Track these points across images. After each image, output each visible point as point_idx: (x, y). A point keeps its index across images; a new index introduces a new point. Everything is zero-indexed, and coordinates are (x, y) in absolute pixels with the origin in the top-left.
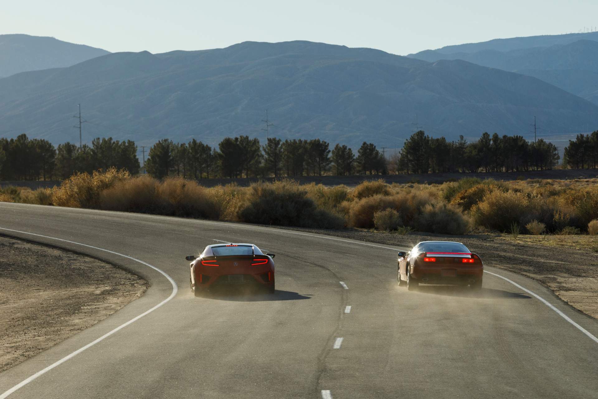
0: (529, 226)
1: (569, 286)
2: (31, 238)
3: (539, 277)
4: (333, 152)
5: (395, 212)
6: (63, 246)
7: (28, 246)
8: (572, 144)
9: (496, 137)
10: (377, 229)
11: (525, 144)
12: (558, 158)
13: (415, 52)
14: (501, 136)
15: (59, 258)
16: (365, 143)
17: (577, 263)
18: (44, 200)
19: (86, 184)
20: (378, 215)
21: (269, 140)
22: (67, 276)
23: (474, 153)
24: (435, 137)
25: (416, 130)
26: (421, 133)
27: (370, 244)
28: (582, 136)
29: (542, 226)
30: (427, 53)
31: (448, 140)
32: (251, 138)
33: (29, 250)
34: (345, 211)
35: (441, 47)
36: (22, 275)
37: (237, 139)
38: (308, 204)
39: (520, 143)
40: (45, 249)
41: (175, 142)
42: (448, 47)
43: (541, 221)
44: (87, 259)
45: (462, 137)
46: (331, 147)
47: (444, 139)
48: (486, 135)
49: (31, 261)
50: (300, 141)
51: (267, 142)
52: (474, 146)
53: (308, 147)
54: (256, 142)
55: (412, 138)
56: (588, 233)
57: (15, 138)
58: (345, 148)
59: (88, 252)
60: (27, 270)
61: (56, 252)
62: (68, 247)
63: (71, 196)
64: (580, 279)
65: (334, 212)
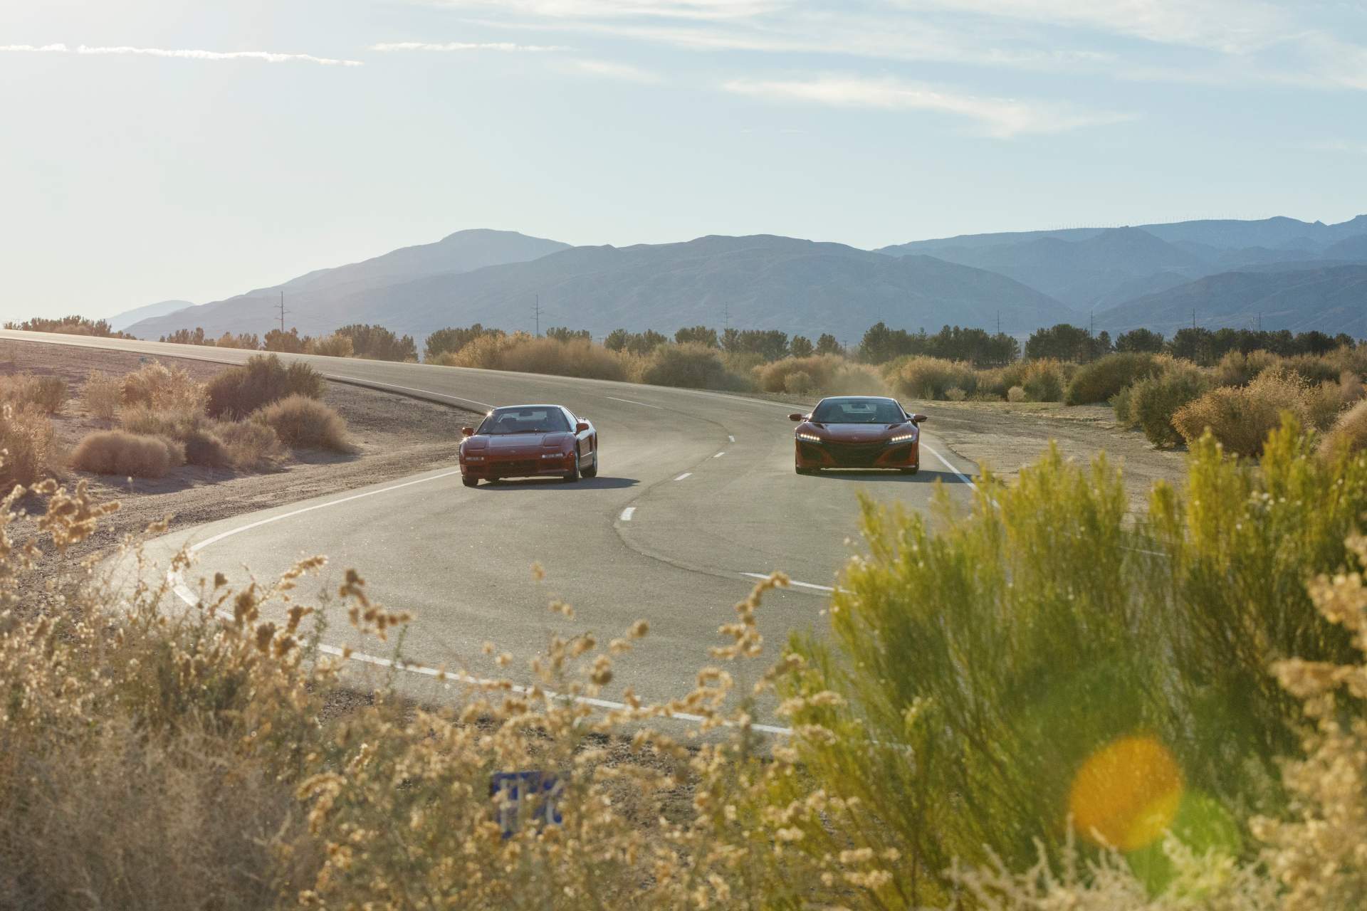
0: (948, 393)
1: (969, 440)
2: (419, 395)
3: (939, 433)
4: (792, 343)
5: (807, 375)
6: (450, 402)
7: (414, 402)
8: (1033, 338)
9: (957, 329)
10: (786, 392)
11: (986, 337)
12: (1020, 351)
13: (880, 247)
14: (962, 329)
15: (445, 413)
16: (824, 335)
17: (984, 422)
18: (447, 362)
19: (489, 347)
20: (789, 378)
21: (726, 331)
22: (449, 431)
23: (935, 345)
24: (895, 330)
25: (875, 322)
26: (881, 325)
27: (772, 403)
28: (1043, 330)
29: (963, 393)
30: (893, 248)
31: (909, 333)
32: (708, 328)
33: (415, 405)
34: (757, 375)
35: (906, 242)
36: (404, 430)
37: (693, 329)
38: (716, 366)
39: (981, 336)
40: (431, 404)
41: (630, 333)
42: (914, 243)
43: (962, 388)
44: (474, 415)
45: (922, 330)
46: (790, 339)
47: (904, 331)
48: (947, 328)
49: (416, 416)
50: (758, 332)
51: (724, 333)
52: (935, 339)
53: (766, 337)
54: (713, 332)
55: (872, 330)
56: (1007, 400)
57: (470, 328)
58: (803, 339)
59: (474, 408)
60: (409, 424)
61: (442, 408)
62: (456, 404)
63: (475, 358)
64: (981, 435)
65: (745, 376)
